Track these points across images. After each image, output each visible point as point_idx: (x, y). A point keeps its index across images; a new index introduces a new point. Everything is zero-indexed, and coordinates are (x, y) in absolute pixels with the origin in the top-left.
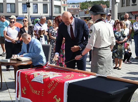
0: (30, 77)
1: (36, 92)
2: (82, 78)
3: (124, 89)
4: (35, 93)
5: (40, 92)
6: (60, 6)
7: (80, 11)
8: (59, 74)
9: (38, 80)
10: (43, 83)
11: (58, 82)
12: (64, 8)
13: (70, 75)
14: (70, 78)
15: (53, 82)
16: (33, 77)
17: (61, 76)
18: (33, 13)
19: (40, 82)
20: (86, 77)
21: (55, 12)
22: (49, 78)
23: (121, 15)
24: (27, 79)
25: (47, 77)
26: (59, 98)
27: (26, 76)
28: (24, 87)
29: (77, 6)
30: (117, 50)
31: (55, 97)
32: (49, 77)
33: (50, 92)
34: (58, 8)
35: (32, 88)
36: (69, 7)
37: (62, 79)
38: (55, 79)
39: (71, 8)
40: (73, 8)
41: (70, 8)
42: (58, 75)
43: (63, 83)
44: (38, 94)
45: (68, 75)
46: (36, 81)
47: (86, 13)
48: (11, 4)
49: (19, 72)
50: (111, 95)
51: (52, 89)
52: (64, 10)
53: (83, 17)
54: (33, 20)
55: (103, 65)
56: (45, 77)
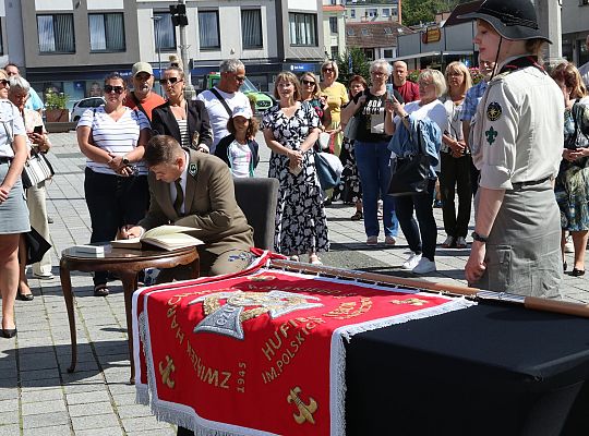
0: (189, 316)
1: (212, 377)
2: (408, 314)
4: (210, 381)
5: (229, 375)
6: (315, 15)
7: (400, 30)
8: (309, 297)
9: (221, 326)
10: (242, 337)
11: (307, 333)
12: (334, 22)
13: (354, 304)
14: (357, 313)
15: (284, 332)
16: (200, 315)
17: (317, 308)
18: (202, 49)
19: (231, 332)
20: (425, 306)
21: (294, 42)
22: (267, 317)
23: (579, 43)
24: (174, 325)
25: (258, 312)
26: (312, 401)
27: (171, 313)
28: (167, 358)
29: (386, 11)
31: (293, 395)
32: (266, 311)
33: (271, 375)
34: (308, 25)
35: (196, 361)
36: (353, 15)
37: (320, 320)
38: (291, 321)
39: (364, 19)
40: (370, 19)
41: (357, 20)
42: (304, 302)
43: (326, 335)
44: (222, 385)
45: (347, 305)
46: (214, 329)
47: (425, 39)
48: (105, 15)
49: (141, 296)
50: (528, 380)
51: (280, 364)
52: (334, 29)
53: (415, 56)
54: (202, 80)
55: (533, 258)
56: (253, 312)
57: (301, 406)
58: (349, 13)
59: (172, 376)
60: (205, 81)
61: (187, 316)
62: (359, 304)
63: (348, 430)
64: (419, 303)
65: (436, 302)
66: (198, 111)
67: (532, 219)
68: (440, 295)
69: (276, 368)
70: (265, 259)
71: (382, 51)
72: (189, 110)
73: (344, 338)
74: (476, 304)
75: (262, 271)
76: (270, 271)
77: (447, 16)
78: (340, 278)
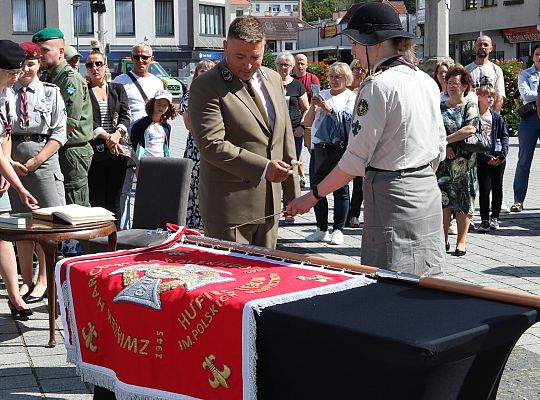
0: (109, 286)
1: (132, 344)
2: (313, 290)
3: (475, 330)
4: (130, 348)
5: (147, 342)
6: (224, 8)
7: (300, 25)
8: (222, 271)
9: (140, 297)
10: (159, 307)
11: (220, 305)
13: (264, 279)
14: (266, 288)
15: (199, 303)
16: (119, 286)
17: (230, 282)
18: (118, 35)
19: (148, 303)
20: (328, 283)
21: (204, 32)
22: (183, 289)
23: (461, 43)
24: (95, 294)
25: (174, 284)
26: (226, 367)
27: (92, 283)
28: (90, 324)
29: (288, 7)
30: (448, 178)
31: (208, 362)
32: (182, 283)
33: (187, 343)
34: (217, 17)
36: (258, 10)
37: (233, 294)
38: (206, 294)
39: (268, 14)
40: (273, 13)
41: (261, 14)
42: (218, 276)
43: (238, 307)
44: (141, 352)
45: (256, 279)
47: (323, 34)
49: (64, 267)
50: (424, 354)
51: (195, 333)
53: (314, 50)
54: (117, 64)
55: (413, 238)
56: (169, 285)
57: (215, 372)
58: (255, 7)
59: (94, 341)
60: (120, 65)
61: (107, 286)
62: (268, 279)
63: (259, 395)
64: (323, 279)
65: (339, 279)
66: (118, 93)
67: (412, 203)
68: (342, 273)
69: (191, 336)
70: (181, 234)
71: (284, 43)
72: (110, 92)
73: (255, 311)
74: (375, 281)
75: (177, 245)
76: (185, 246)
77: (343, 14)
78: (250, 254)
